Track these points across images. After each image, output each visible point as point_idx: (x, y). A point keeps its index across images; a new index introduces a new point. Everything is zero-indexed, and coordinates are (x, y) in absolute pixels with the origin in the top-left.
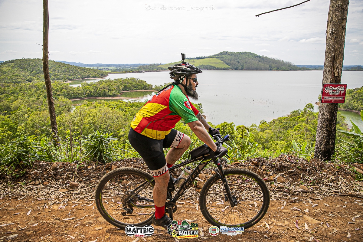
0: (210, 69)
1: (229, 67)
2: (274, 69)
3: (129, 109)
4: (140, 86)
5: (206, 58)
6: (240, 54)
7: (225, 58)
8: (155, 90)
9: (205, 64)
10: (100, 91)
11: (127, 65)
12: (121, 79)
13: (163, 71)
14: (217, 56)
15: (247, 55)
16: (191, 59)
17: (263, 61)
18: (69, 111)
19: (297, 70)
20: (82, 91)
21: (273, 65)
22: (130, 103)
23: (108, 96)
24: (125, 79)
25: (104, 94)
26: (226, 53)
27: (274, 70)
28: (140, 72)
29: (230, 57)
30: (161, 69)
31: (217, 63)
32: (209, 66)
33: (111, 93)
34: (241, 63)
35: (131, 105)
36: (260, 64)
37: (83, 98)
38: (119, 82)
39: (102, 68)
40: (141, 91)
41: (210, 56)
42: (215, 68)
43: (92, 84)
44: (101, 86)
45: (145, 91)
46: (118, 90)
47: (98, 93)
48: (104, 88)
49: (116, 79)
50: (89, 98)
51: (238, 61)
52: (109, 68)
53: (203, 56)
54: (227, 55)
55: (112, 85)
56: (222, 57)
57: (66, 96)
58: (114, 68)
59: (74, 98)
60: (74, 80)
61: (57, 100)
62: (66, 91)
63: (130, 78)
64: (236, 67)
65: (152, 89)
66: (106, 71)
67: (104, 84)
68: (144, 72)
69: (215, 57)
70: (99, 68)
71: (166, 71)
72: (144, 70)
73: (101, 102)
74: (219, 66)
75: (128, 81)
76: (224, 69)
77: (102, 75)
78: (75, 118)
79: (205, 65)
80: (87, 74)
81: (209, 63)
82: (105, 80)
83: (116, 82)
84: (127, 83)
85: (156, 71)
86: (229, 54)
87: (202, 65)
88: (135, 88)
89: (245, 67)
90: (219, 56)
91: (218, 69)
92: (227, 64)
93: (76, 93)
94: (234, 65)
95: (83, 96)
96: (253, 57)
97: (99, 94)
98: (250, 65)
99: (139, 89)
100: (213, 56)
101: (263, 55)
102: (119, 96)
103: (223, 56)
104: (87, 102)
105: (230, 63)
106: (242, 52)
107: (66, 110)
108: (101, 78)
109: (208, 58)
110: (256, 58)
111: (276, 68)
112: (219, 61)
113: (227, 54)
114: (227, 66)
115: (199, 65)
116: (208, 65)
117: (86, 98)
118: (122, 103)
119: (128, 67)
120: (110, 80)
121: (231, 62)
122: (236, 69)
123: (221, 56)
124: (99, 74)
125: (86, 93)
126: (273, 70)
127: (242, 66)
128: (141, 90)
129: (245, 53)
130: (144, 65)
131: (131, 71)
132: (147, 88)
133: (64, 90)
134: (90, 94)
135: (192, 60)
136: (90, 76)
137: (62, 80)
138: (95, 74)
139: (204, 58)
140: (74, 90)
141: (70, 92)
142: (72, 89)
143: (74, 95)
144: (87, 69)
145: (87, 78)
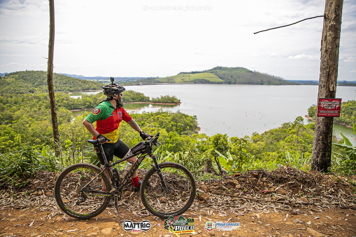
0: (205, 83)
1: (223, 81)
2: (265, 83)
4: (137, 98)
5: (201, 72)
6: (234, 69)
7: (219, 72)
8: (151, 102)
9: (200, 78)
11: (126, 78)
13: (160, 84)
14: (211, 71)
15: (240, 70)
17: (255, 76)
18: (69, 121)
20: (82, 102)
21: (265, 80)
26: (220, 68)
27: (266, 85)
28: (138, 85)
29: (224, 72)
30: (158, 82)
31: (211, 77)
34: (234, 78)
36: (252, 78)
37: (83, 109)
39: (101, 80)
40: (139, 103)
41: (205, 70)
42: (210, 82)
43: (92, 96)
44: (100, 98)
50: (89, 109)
51: (231, 76)
52: (109, 81)
53: (198, 71)
54: (221, 70)
56: (216, 72)
57: (67, 107)
59: (74, 109)
60: (75, 92)
61: (58, 110)
62: (66, 102)
63: (128, 91)
64: (230, 81)
65: (149, 101)
68: (142, 85)
69: (209, 72)
70: (99, 81)
72: (142, 83)
74: (213, 80)
76: (218, 83)
78: (75, 128)
79: (200, 79)
80: (87, 86)
81: (204, 77)
84: (126, 96)
85: (153, 84)
86: (223, 69)
87: (197, 79)
88: (132, 101)
89: (238, 81)
90: (213, 71)
91: (212, 83)
92: (221, 78)
93: (76, 104)
94: (228, 79)
95: (83, 107)
96: (245, 72)
98: (243, 79)
99: (137, 101)
101: (255, 71)
103: (217, 71)
105: (224, 78)
106: (235, 67)
107: (66, 120)
109: (203, 72)
110: (248, 73)
111: (268, 83)
112: (212, 75)
114: (221, 80)
115: (194, 79)
116: (203, 79)
117: (86, 109)
119: (127, 80)
121: (225, 76)
122: (230, 83)
123: (215, 71)
124: (99, 87)
125: (85, 104)
126: (264, 85)
127: (235, 80)
129: (238, 68)
130: (142, 78)
131: (129, 84)
132: (144, 100)
133: (65, 101)
134: (90, 105)
135: (188, 74)
136: (90, 88)
137: (63, 91)
138: (95, 86)
139: (199, 72)
140: (74, 101)
141: (71, 103)
142: (72, 100)
143: (74, 106)
144: (88, 82)
145: (88, 90)
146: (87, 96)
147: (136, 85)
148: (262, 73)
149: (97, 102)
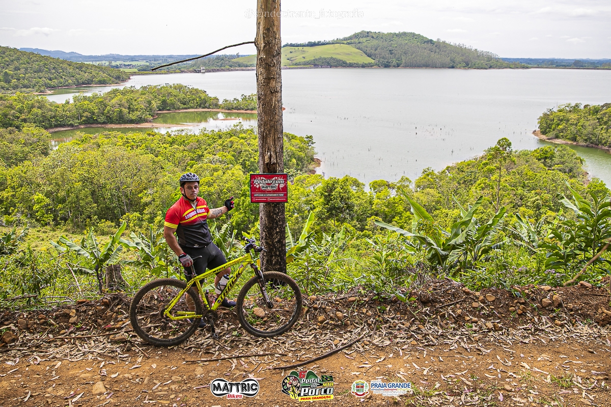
0: (336, 66)
1: (373, 61)
2: (460, 65)
3: (166, 148)
4: (193, 100)
5: (329, 43)
6: (395, 36)
7: (365, 44)
8: (223, 108)
9: (326, 56)
10: (111, 112)
12: (155, 87)
13: (243, 70)
14: (349, 41)
15: (408, 38)
16: (298, 46)
17: (438, 51)
18: (45, 152)
19: (503, 68)
20: (74, 111)
21: (458, 59)
22: (170, 136)
23: (128, 121)
24: (163, 87)
25: (120, 118)
27: (460, 68)
28: (196, 71)
29: (375, 42)
30: (239, 66)
31: (349, 54)
32: (334, 59)
33: (133, 116)
34: (395, 55)
35: (170, 139)
36: (432, 56)
37: (76, 126)
38: (151, 93)
39: (118, 63)
40: (196, 110)
41: (336, 39)
42: (346, 63)
43: (95, 96)
44: (114, 101)
45: (203, 112)
46: (149, 108)
47: (107, 117)
48: (120, 105)
49: (144, 88)
50: (89, 125)
51: (390, 51)
52: (133, 63)
53: (322, 41)
54: (368, 38)
55: (135, 100)
56: (359, 43)
57: (40, 122)
58: (143, 63)
60: (59, 88)
61: (20, 130)
62: (40, 111)
63: (174, 84)
64: (387, 62)
65: (217, 106)
66: (127, 70)
67: (119, 97)
68: (204, 71)
69: (345, 42)
70: (114, 63)
71: (249, 70)
72: (204, 68)
73: (110, 135)
74: (353, 60)
75: (169, 91)
76: (364, 66)
77: (118, 77)
79: (325, 59)
80: (86, 76)
81: (333, 53)
82: (122, 89)
83: (144, 94)
84: (168, 95)
85: (229, 70)
86: (373, 37)
87: (319, 59)
88: (182, 106)
89: (404, 61)
90: (352, 41)
91: (351, 66)
92: (368, 56)
93: (62, 117)
94: (383, 58)
95: (77, 121)
96: (419, 43)
97: (110, 118)
98: (414, 58)
99: (192, 108)
100: (342, 40)
101: (438, 39)
102: (150, 122)
103: (361, 40)
104: (83, 135)
105: (375, 55)
106: (397, 32)
108: (116, 83)
109: (333, 43)
110: (425, 45)
111: (464, 64)
112: (352, 49)
113: (368, 36)
114: (369, 60)
115: (313, 58)
116: (332, 58)
117: (82, 127)
118: (153, 135)
120: (132, 89)
121: (377, 51)
122: (387, 66)
123: (356, 40)
124: (113, 77)
125: (81, 116)
126: (457, 68)
127: (397, 59)
128: (196, 108)
129: (405, 34)
131: (178, 70)
132: (207, 105)
133: (35, 110)
134: (92, 118)
135: (300, 48)
136: (92, 81)
137: (33, 88)
139: (324, 44)
140: (56, 110)
141: (50, 113)
142: (53, 108)
143: (57, 120)
145: (88, 83)
146: (85, 98)
147: (191, 72)
148: (452, 44)
149: (106, 111)
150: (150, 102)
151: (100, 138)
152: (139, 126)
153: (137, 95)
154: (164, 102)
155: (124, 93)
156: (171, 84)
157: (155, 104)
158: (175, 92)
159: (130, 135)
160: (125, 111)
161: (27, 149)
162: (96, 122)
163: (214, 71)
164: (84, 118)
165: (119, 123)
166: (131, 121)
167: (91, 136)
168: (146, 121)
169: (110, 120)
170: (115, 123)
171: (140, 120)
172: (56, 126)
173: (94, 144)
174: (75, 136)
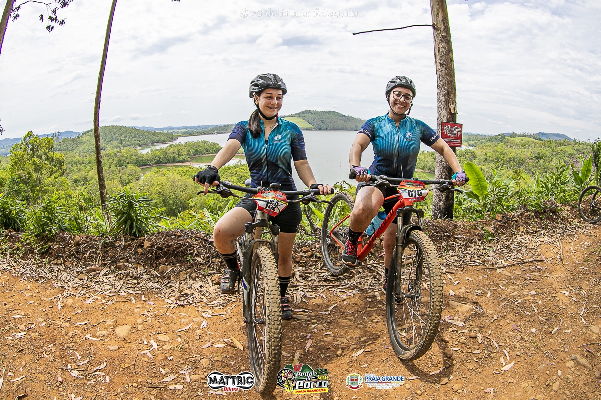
4: (212, 149)
6: (324, 113)
10: (169, 157)
11: (199, 127)
12: (192, 143)
14: (298, 116)
18: (138, 179)
23: (178, 162)
24: (196, 142)
25: (174, 160)
26: (308, 112)
28: (213, 134)
29: (313, 116)
33: (180, 159)
34: (325, 123)
37: (152, 165)
38: (189, 146)
39: (172, 131)
41: (291, 115)
43: (161, 149)
44: (170, 151)
46: (189, 154)
47: (167, 159)
48: (173, 153)
49: (186, 144)
50: (158, 165)
51: (322, 121)
52: (179, 131)
55: (182, 150)
57: (135, 164)
58: (184, 131)
60: (144, 145)
62: (135, 158)
64: (320, 127)
66: (176, 135)
67: (173, 149)
69: (296, 116)
70: (170, 132)
72: (217, 132)
73: (169, 169)
75: (199, 145)
76: (307, 129)
77: (172, 139)
80: (157, 139)
82: (174, 145)
83: (186, 147)
84: (199, 147)
86: (312, 114)
88: (206, 153)
89: (329, 127)
90: (300, 115)
92: (309, 124)
93: (145, 160)
94: (318, 125)
95: (152, 163)
97: (169, 160)
98: (335, 125)
99: (212, 153)
100: (294, 115)
101: (348, 115)
102: (189, 162)
104: (156, 170)
105: (313, 123)
107: (135, 179)
109: (289, 117)
110: (341, 118)
112: (300, 120)
114: (310, 126)
117: (155, 166)
119: (200, 129)
120: (180, 145)
124: (169, 138)
127: (326, 126)
129: (329, 112)
130: (217, 126)
131: (203, 134)
133: (133, 157)
134: (160, 161)
136: (159, 141)
138: (164, 138)
140: (143, 157)
141: (140, 159)
142: (141, 156)
143: (143, 162)
144: (157, 134)
145: (157, 142)
146: (156, 150)
147: (210, 134)
149: (166, 157)
150: (189, 151)
151: (164, 171)
152: (183, 164)
153: (183, 147)
154: (196, 151)
155: (175, 147)
156: (200, 141)
157: (192, 152)
158: (202, 145)
159: (180, 169)
160: (176, 156)
161: (130, 178)
162: (161, 163)
163: (222, 133)
164: (155, 161)
165: (173, 163)
166: (180, 162)
167: (160, 170)
168: (187, 161)
169: (168, 162)
170: (171, 163)
171: (184, 161)
172: (143, 166)
173: (162, 174)
174: (152, 170)
